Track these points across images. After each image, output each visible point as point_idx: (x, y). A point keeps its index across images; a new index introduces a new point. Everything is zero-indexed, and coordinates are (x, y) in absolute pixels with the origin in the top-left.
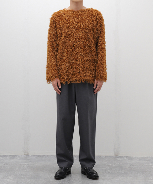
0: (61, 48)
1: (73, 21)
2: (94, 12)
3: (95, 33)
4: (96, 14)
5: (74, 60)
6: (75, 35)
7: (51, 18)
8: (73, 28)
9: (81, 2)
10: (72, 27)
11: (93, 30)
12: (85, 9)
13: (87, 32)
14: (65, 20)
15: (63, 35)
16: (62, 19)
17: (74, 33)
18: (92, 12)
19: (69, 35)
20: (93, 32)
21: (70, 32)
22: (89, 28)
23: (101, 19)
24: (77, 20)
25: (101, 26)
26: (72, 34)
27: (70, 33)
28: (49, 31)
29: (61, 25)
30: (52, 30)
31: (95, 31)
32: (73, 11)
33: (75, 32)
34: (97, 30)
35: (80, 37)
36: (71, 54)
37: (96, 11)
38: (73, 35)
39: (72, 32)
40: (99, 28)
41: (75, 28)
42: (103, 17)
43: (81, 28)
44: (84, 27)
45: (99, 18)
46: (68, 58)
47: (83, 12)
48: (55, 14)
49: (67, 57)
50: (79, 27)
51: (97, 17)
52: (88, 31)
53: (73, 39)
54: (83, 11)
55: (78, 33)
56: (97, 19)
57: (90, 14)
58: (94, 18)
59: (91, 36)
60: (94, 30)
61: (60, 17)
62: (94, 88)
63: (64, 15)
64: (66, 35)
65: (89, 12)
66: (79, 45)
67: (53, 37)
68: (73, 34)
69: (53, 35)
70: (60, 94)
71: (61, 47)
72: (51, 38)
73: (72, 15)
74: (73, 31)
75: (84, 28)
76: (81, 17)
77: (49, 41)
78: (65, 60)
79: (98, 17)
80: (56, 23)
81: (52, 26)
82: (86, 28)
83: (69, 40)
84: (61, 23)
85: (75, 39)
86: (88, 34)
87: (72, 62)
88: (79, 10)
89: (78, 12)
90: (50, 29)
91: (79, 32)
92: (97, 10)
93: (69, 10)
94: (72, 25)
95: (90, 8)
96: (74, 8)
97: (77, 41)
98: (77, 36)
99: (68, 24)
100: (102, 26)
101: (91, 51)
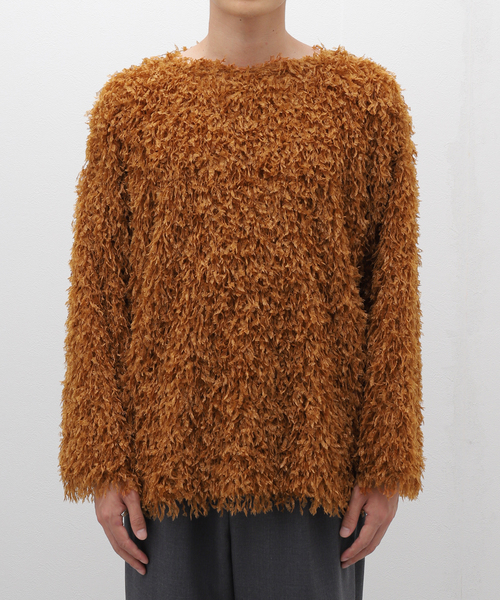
0: (155, 295)
1: (221, 132)
2: (353, 77)
3: (358, 205)
4: (369, 87)
5: (226, 370)
6: (234, 218)
7: (96, 111)
8: (223, 176)
9: (277, 13)
10: (218, 173)
11: (347, 187)
12: (299, 56)
13: (310, 200)
14: (177, 122)
15: (162, 214)
16: (161, 119)
17: (229, 205)
18: (341, 74)
19: (198, 219)
20: (348, 201)
21: (207, 202)
22: (319, 178)
23: (397, 117)
24: (247, 124)
25: (393, 164)
26: (215, 212)
27: (206, 209)
28: (84, 190)
29: (153, 157)
30: (96, 183)
31: (360, 192)
32: (224, 69)
33: (235, 204)
34: (370, 190)
35: (266, 231)
36: (212, 336)
37: (365, 66)
38: (226, 219)
39: (215, 201)
40: (385, 175)
41: (233, 175)
42: (405, 107)
43: (270, 178)
44: (294, 173)
45: (383, 114)
46: (193, 359)
47: (287, 79)
48: (116, 85)
49: (187, 349)
50: (261, 173)
51: (374, 105)
52: (314, 198)
53: (224, 245)
54: (285, 69)
55: (253, 208)
56: (372, 118)
57: (330, 88)
58: (353, 116)
59: (333, 223)
60: (352, 190)
61: (144, 103)
62: (346, 533)
63: (173, 91)
64: (181, 215)
65: (324, 77)
66: (261, 282)
67: (104, 224)
68: (222, 212)
69: (106, 216)
70: (141, 572)
71: (152, 291)
72: (89, 234)
73: (221, 97)
74: (224, 195)
75: (288, 179)
76: (271, 109)
77: (79, 249)
78: (177, 368)
79: (379, 108)
80: (120, 144)
81: (97, 160)
82: (303, 177)
83: (200, 252)
84: (153, 142)
85: (233, 246)
86: (314, 214)
87: (217, 384)
88: (261, 61)
89: (256, 75)
90: (89, 174)
91: (261, 199)
92: (370, 64)
93: (203, 63)
94: (219, 158)
95: (330, 46)
96: (231, 50)
97: (248, 256)
98: (247, 228)
99: (191, 150)
100: (399, 161)
101: (333, 316)
